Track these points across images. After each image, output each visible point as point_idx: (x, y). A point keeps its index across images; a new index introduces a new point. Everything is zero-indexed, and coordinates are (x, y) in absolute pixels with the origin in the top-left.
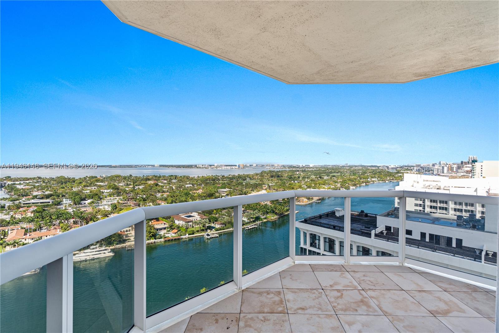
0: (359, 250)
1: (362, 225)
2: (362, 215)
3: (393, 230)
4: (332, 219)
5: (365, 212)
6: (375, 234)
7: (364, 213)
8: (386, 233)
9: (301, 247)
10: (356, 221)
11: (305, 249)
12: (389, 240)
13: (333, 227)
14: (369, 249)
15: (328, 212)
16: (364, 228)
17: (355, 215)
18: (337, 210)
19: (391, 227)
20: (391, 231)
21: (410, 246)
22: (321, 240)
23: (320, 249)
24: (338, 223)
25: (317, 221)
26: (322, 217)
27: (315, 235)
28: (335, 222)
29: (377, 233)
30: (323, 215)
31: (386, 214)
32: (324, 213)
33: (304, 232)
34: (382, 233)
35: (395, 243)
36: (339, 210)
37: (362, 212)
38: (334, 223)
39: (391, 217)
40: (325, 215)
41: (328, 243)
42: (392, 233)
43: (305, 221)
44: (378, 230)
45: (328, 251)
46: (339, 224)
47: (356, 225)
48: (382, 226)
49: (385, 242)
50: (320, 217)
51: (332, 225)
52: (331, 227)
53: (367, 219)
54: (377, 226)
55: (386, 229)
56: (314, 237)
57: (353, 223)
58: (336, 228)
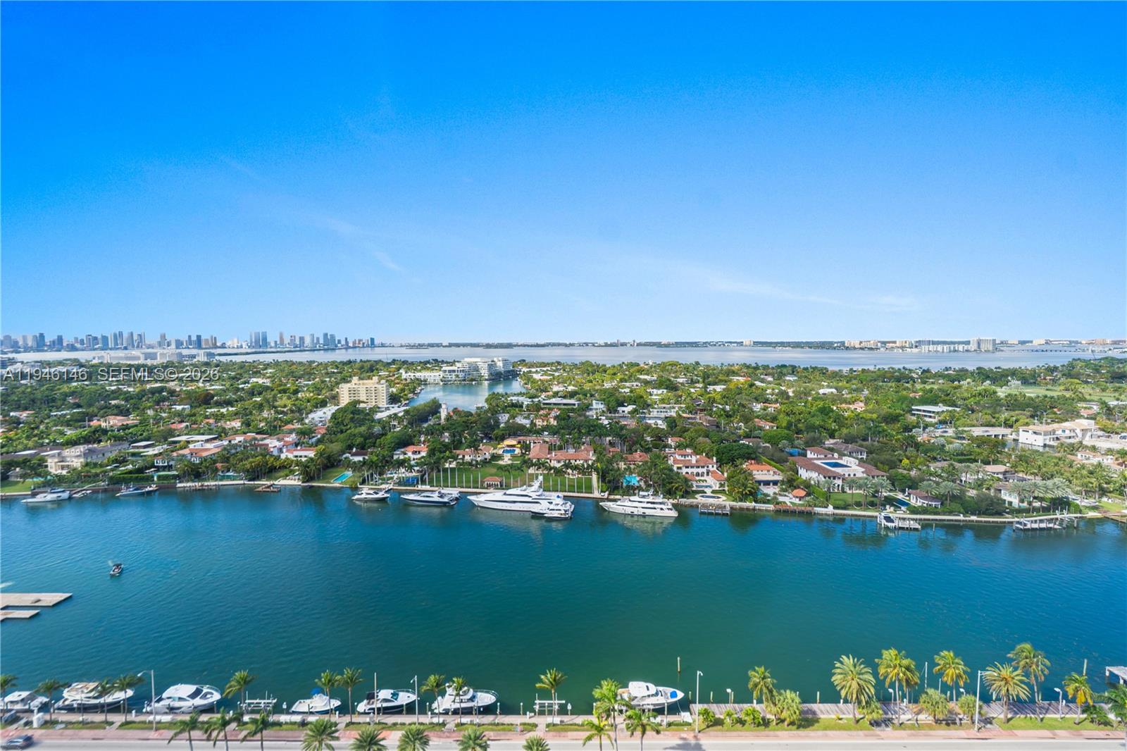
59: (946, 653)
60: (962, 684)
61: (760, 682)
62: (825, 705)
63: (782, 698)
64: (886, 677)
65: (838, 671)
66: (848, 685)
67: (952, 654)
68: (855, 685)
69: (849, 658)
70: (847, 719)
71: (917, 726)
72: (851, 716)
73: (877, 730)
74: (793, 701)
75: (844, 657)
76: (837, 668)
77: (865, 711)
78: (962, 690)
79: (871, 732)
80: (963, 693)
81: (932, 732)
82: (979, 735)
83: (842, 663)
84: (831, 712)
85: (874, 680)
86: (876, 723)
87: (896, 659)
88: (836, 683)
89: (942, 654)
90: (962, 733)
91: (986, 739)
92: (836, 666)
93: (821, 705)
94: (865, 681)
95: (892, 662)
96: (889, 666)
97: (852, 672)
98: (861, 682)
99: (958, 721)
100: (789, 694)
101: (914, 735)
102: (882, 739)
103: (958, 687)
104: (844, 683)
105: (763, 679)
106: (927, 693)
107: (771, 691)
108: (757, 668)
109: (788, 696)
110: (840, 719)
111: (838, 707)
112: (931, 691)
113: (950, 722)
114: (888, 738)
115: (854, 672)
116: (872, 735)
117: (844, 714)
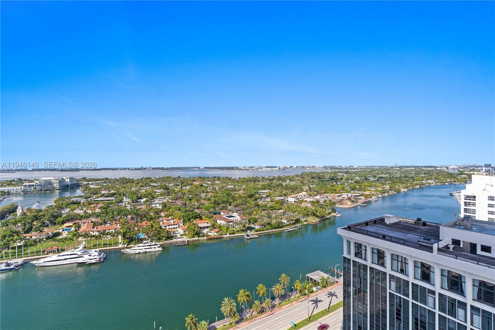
0: (416, 266)
1: (420, 236)
2: (419, 223)
3: (463, 245)
4: (380, 226)
5: (423, 220)
6: (438, 248)
7: (421, 221)
8: (453, 248)
9: (344, 257)
10: (412, 230)
11: (349, 260)
12: (458, 257)
13: (382, 237)
14: (430, 265)
15: (376, 219)
16: (422, 240)
17: (409, 223)
18: (386, 216)
19: (459, 241)
20: (459, 245)
21: (489, 267)
22: (367, 250)
23: (367, 261)
24: (388, 232)
25: (363, 228)
26: (369, 223)
27: (361, 244)
28: (385, 230)
29: (440, 247)
30: (370, 222)
31: (452, 224)
32: (371, 220)
33: (347, 240)
34: (447, 247)
35: (467, 261)
36: (390, 217)
37: (419, 220)
38: (383, 231)
39: (459, 228)
40: (372, 221)
41: (376, 255)
42: (461, 248)
43: (349, 228)
44: (442, 244)
45: (377, 263)
46: (390, 233)
47: (412, 235)
48: (447, 239)
49: (452, 259)
50: (367, 224)
51: (381, 234)
52: (379, 237)
53: (425, 229)
54: (440, 239)
55: (453, 243)
56: (359, 246)
57: (408, 233)
58: (386, 238)
59: (260, 285)
60: (265, 295)
61: (190, 322)
62: (219, 321)
63: (200, 326)
64: (240, 302)
65: (223, 305)
66: (227, 310)
67: (262, 285)
68: (229, 309)
69: (227, 298)
70: (227, 325)
71: (252, 317)
72: (229, 323)
73: (238, 325)
74: (204, 325)
75: (225, 298)
76: (224, 303)
77: (233, 319)
78: (266, 298)
79: (236, 327)
80: (266, 299)
81: (257, 318)
82: (271, 313)
83: (224, 301)
84: (221, 324)
85: (236, 305)
86: (237, 322)
87: (243, 293)
88: (222, 311)
89: (259, 286)
90: (266, 315)
91: (273, 314)
92: (223, 303)
93: (218, 322)
94: (233, 306)
95: (242, 296)
96: (241, 297)
97: (228, 304)
98: (232, 307)
99: (265, 310)
100: (203, 322)
101: (250, 322)
102: (239, 328)
103: (264, 297)
104: (225, 310)
105: (191, 320)
106: (254, 303)
107: (195, 324)
108: (189, 316)
109: (203, 324)
110: (225, 326)
111: (224, 320)
112: (256, 302)
113: (262, 311)
114: (242, 327)
115: (229, 304)
116: (236, 328)
117: (226, 323)
